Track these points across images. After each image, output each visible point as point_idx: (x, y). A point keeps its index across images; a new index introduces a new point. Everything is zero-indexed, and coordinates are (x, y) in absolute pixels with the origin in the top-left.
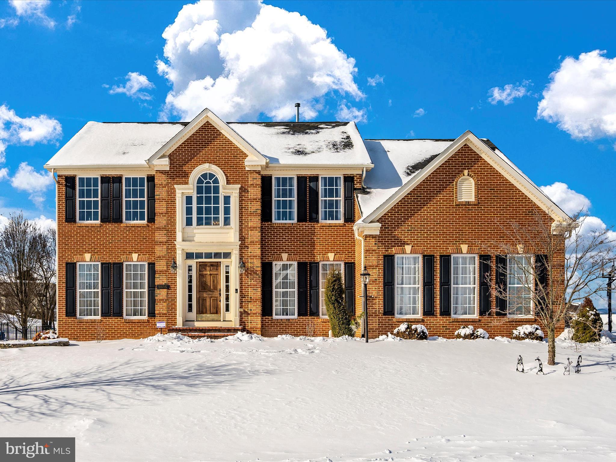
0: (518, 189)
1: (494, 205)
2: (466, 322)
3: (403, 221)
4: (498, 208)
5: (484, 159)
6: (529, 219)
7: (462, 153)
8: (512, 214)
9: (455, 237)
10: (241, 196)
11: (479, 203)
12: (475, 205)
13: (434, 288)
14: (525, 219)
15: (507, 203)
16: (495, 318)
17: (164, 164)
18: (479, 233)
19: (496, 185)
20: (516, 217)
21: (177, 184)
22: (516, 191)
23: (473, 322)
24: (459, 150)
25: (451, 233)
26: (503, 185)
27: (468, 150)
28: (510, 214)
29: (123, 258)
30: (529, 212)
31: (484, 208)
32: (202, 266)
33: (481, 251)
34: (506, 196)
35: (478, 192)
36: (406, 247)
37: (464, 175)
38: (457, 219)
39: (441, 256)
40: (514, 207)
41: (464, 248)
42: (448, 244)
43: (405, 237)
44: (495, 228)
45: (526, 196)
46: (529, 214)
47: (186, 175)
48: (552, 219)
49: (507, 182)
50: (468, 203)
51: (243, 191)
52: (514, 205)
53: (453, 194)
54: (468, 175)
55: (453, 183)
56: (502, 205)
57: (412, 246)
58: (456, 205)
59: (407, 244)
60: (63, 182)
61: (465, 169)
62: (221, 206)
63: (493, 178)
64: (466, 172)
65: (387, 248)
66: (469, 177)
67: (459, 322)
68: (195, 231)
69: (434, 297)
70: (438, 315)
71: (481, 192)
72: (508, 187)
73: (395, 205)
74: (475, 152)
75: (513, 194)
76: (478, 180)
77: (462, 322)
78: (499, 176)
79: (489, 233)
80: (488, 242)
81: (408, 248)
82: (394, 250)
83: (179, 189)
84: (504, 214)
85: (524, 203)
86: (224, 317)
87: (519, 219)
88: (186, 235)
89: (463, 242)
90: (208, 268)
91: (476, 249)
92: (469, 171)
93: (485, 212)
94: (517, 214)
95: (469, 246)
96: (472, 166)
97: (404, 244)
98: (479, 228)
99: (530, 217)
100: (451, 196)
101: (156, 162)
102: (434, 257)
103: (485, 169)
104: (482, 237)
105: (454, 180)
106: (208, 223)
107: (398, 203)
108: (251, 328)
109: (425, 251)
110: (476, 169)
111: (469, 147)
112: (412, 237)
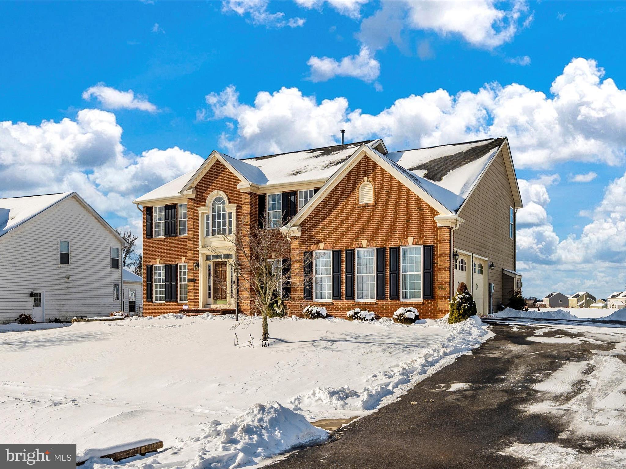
0: (408, 189)
1: (389, 205)
2: (366, 305)
3: (318, 224)
4: (392, 206)
5: (380, 166)
6: (418, 214)
7: (363, 163)
8: (404, 211)
9: (358, 234)
10: (237, 212)
11: (376, 204)
12: (373, 206)
13: (341, 277)
14: (415, 215)
15: (399, 202)
16: (389, 301)
17: (191, 193)
18: (376, 229)
19: (391, 187)
20: (407, 213)
21: (199, 207)
22: (407, 191)
23: (371, 305)
24: (360, 161)
25: (354, 231)
26: (396, 186)
27: (368, 160)
28: (402, 212)
29: (177, 261)
30: (418, 208)
31: (380, 207)
32: (216, 265)
33: (378, 244)
34: (399, 196)
35: (376, 194)
36: (320, 244)
37: (364, 182)
38: (359, 219)
39: (346, 251)
40: (405, 205)
41: (364, 243)
42: (352, 240)
43: (320, 236)
44: (390, 224)
45: (415, 194)
46: (418, 210)
47: (204, 200)
48: (438, 213)
49: (399, 184)
50: (367, 205)
51: (239, 208)
52: (405, 203)
53: (357, 198)
54: (367, 181)
55: (355, 189)
56: (395, 204)
57: (325, 244)
58: (358, 207)
59: (321, 242)
60: (145, 211)
61: (365, 176)
62: (227, 220)
63: (388, 181)
64: (366, 178)
65: (307, 246)
66: (368, 183)
67: (360, 305)
68: (211, 240)
69: (341, 285)
70: (344, 299)
71: (378, 194)
72: (400, 188)
73: (312, 212)
74: (373, 161)
75: (404, 193)
76: (375, 185)
77: (362, 305)
78: (393, 179)
79: (385, 229)
80: (384, 236)
81: (322, 245)
82: (312, 247)
83: (200, 211)
84: (396, 212)
85: (413, 200)
86: (230, 301)
87: (410, 215)
88: (206, 243)
89: (364, 237)
90: (220, 266)
91: (374, 243)
92: (368, 178)
93: (382, 211)
94: (407, 211)
95: (368, 241)
96: (371, 173)
97: (318, 242)
98: (376, 225)
99: (418, 212)
100: (354, 200)
101: (185, 193)
102: (341, 252)
103: (381, 174)
104: (378, 233)
105: (356, 187)
106: (219, 233)
107: (314, 210)
108: (244, 310)
109: (335, 247)
110: (374, 175)
111: (368, 158)
112: (325, 236)
